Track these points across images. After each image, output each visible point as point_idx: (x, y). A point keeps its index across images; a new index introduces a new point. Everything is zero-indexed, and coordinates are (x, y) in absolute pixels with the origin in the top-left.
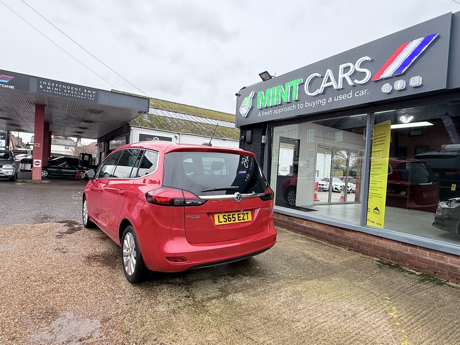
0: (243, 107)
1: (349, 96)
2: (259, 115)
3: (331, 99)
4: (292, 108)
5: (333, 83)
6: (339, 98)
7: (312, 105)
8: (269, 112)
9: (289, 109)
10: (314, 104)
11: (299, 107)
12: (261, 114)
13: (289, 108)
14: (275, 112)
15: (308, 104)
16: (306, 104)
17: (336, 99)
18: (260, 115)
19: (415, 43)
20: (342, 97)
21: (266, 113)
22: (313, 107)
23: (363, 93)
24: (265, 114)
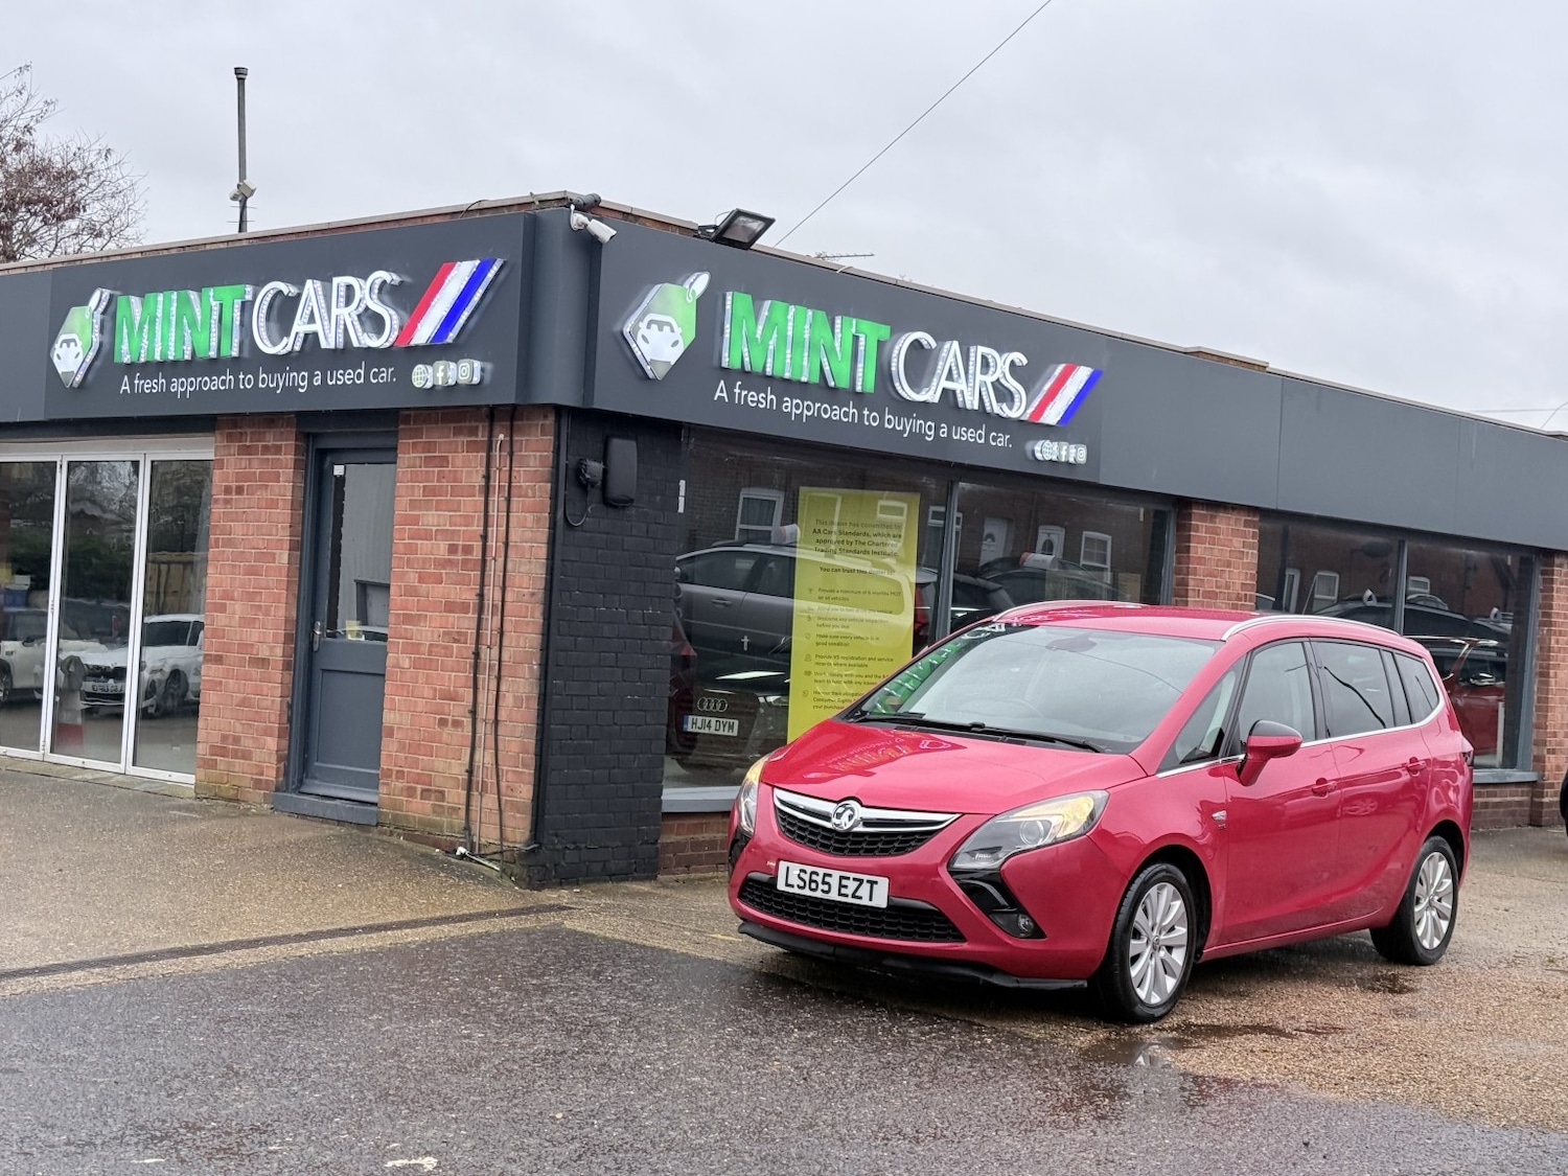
0: (655, 327)
1: (980, 438)
2: (718, 394)
3: (945, 430)
4: (846, 414)
5: (958, 386)
6: (961, 435)
7: (901, 428)
8: (766, 399)
9: (838, 412)
10: (908, 429)
11: (868, 420)
12: (731, 394)
13: (836, 413)
14: (789, 405)
15: (892, 422)
16: (887, 418)
17: (956, 435)
18: (725, 395)
19: (1082, 374)
20: (966, 432)
21: (753, 398)
22: (905, 435)
23: (1002, 441)
24: (749, 399)
